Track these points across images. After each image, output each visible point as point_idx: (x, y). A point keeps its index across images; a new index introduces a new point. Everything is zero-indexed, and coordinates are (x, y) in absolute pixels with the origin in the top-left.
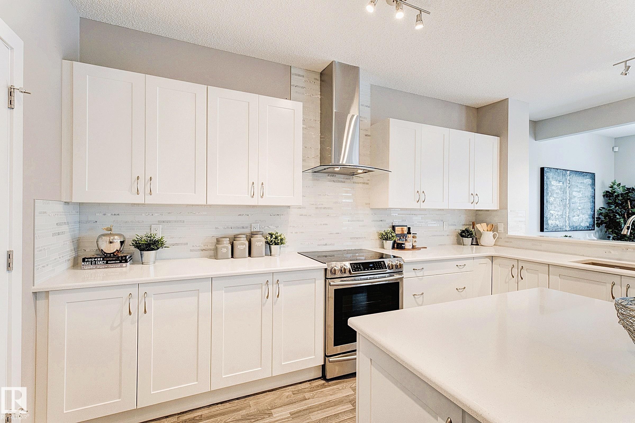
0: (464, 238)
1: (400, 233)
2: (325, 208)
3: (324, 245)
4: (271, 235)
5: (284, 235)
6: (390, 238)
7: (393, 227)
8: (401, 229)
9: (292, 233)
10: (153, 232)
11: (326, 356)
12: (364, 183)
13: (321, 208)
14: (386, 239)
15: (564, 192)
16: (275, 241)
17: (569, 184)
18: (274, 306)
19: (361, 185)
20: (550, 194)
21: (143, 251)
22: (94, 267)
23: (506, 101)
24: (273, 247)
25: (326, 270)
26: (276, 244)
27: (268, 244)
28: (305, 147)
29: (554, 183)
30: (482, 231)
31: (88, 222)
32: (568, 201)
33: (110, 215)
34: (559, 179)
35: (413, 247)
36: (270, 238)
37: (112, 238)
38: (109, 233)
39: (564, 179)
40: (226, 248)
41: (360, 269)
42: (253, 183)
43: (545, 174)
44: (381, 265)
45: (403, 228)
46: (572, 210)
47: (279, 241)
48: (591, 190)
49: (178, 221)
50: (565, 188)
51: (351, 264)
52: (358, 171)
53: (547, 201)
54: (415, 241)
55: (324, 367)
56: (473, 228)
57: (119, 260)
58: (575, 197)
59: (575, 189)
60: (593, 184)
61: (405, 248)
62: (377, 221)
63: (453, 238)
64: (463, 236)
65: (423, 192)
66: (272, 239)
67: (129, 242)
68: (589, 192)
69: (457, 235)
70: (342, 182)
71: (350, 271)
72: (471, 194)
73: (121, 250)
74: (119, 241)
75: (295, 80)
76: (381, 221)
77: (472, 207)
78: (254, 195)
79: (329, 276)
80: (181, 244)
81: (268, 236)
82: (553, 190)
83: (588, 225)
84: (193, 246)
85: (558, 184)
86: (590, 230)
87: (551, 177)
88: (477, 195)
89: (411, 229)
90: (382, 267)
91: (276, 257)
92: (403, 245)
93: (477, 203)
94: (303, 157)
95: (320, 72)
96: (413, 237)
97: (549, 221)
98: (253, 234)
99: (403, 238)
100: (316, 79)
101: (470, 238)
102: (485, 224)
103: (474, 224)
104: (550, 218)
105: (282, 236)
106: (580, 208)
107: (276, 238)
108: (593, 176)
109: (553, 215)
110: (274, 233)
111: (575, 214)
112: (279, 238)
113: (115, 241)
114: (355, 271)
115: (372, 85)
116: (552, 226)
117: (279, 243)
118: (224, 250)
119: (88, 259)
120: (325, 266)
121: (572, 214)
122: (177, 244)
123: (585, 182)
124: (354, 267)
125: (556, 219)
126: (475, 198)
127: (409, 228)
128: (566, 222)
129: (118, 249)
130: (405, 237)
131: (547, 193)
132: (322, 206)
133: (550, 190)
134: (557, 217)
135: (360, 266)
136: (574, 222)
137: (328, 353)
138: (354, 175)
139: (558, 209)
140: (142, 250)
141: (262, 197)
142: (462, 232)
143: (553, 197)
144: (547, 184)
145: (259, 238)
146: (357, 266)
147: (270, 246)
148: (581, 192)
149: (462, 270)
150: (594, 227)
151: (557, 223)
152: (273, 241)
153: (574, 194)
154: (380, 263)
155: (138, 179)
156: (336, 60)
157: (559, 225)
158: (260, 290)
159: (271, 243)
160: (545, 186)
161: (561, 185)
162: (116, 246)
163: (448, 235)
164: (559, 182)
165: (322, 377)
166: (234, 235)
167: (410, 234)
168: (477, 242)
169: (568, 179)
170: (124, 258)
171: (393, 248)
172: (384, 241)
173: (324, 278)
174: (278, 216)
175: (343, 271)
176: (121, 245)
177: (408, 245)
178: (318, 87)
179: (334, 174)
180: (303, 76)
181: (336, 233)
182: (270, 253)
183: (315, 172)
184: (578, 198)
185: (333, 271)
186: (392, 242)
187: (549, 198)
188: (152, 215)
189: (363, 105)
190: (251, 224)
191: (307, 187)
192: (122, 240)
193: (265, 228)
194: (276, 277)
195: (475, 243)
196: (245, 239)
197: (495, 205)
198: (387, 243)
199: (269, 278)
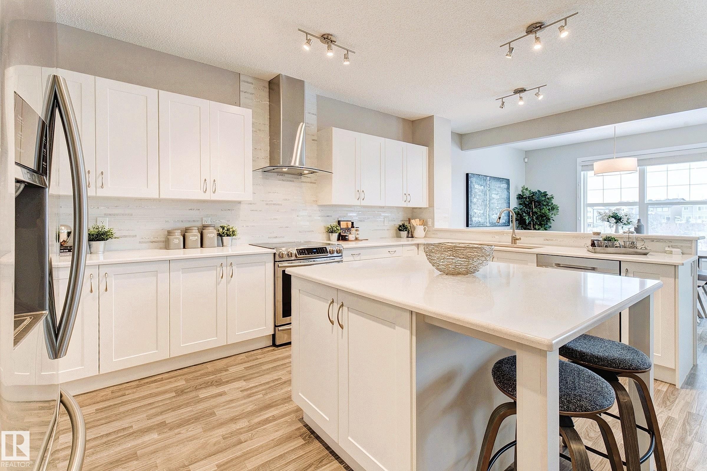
0: (401, 232)
1: (345, 227)
2: (274, 204)
3: (274, 238)
4: (223, 228)
5: (236, 227)
6: (335, 231)
7: (339, 222)
8: (346, 224)
9: (243, 226)
10: (100, 225)
11: (275, 326)
12: (311, 183)
13: (271, 204)
14: (332, 232)
15: (485, 194)
16: (227, 233)
17: (489, 187)
18: (228, 285)
19: (309, 185)
20: (473, 196)
21: (93, 241)
23: (431, 118)
24: (225, 238)
25: (275, 254)
26: (228, 235)
27: (220, 235)
28: (255, 149)
29: (476, 186)
30: (415, 225)
32: (488, 201)
34: (481, 184)
35: (356, 239)
36: (221, 230)
37: (61, 228)
39: (485, 183)
40: (177, 239)
41: (305, 253)
42: (205, 180)
43: (469, 179)
44: (323, 250)
45: (347, 223)
46: (491, 209)
47: (231, 233)
48: (506, 193)
49: (126, 214)
50: (486, 191)
51: (297, 249)
52: (304, 172)
53: (471, 202)
54: (358, 234)
55: (274, 336)
56: (409, 223)
57: (68, 249)
58: (493, 198)
59: (494, 192)
60: (508, 188)
61: (348, 240)
62: (324, 216)
63: (393, 232)
64: (400, 230)
65: (363, 191)
66: (224, 231)
68: (505, 195)
69: (396, 229)
70: (291, 181)
71: (296, 256)
72: (404, 194)
73: (67, 241)
74: (66, 232)
75: (244, 86)
76: (328, 216)
77: (405, 205)
78: (206, 190)
79: (277, 259)
80: (130, 236)
81: (219, 229)
82: (476, 193)
83: (505, 222)
84: (142, 238)
85: (480, 188)
86: (506, 226)
87: (474, 182)
88: (409, 195)
89: (354, 224)
90: (324, 252)
91: (228, 248)
92: (346, 237)
93: (409, 202)
94: (253, 157)
95: (269, 81)
96: (356, 231)
97: (473, 218)
98: (204, 227)
99: (348, 231)
100: (265, 87)
101: (405, 232)
102: (418, 219)
103: (409, 220)
104: (474, 216)
105: (234, 228)
106: (497, 208)
107: (228, 230)
108: (508, 181)
109: (476, 214)
110: (226, 226)
111: (494, 213)
112: (231, 230)
113: (62, 231)
114: (301, 255)
115: (318, 96)
116: (476, 222)
117: (231, 234)
118: (176, 241)
120: (274, 251)
121: (491, 213)
122: (125, 236)
123: (502, 186)
124: (300, 252)
125: (479, 217)
126: (408, 197)
127: (353, 223)
128: (486, 219)
129: (65, 240)
130: (349, 231)
131: (471, 195)
132: (272, 202)
133: (474, 192)
134: (479, 215)
135: (304, 251)
136: (493, 219)
137: (277, 324)
138: (301, 175)
139: (480, 208)
141: (214, 193)
142: (399, 227)
143: (476, 198)
144: (471, 187)
145: (211, 230)
146: (302, 251)
147: (221, 238)
148: (499, 195)
149: (393, 255)
150: (509, 224)
151: (480, 219)
152: (225, 233)
153: (493, 196)
154: (323, 249)
155: (89, 173)
156: (283, 74)
157: (481, 222)
158: (216, 271)
159: (223, 235)
160: (469, 189)
161: (482, 188)
162: (64, 236)
163: (388, 230)
164: (481, 186)
165: (273, 345)
166: (186, 228)
167: (354, 228)
168: (412, 235)
169: (488, 184)
170: (71, 248)
171: (338, 239)
172: (331, 234)
173: (273, 262)
174: (229, 211)
175: (290, 255)
177: (351, 237)
178: (267, 94)
179: (283, 174)
180: (252, 84)
182: (222, 244)
183: (265, 171)
184: (496, 199)
185: (281, 255)
186: (337, 234)
187: (473, 199)
188: (98, 208)
189: (310, 113)
190: (202, 218)
191: (257, 185)
192: (69, 231)
193: (216, 222)
194: (230, 260)
195: (410, 236)
196: (197, 231)
197: (424, 204)
198: (333, 235)
199: (224, 261)
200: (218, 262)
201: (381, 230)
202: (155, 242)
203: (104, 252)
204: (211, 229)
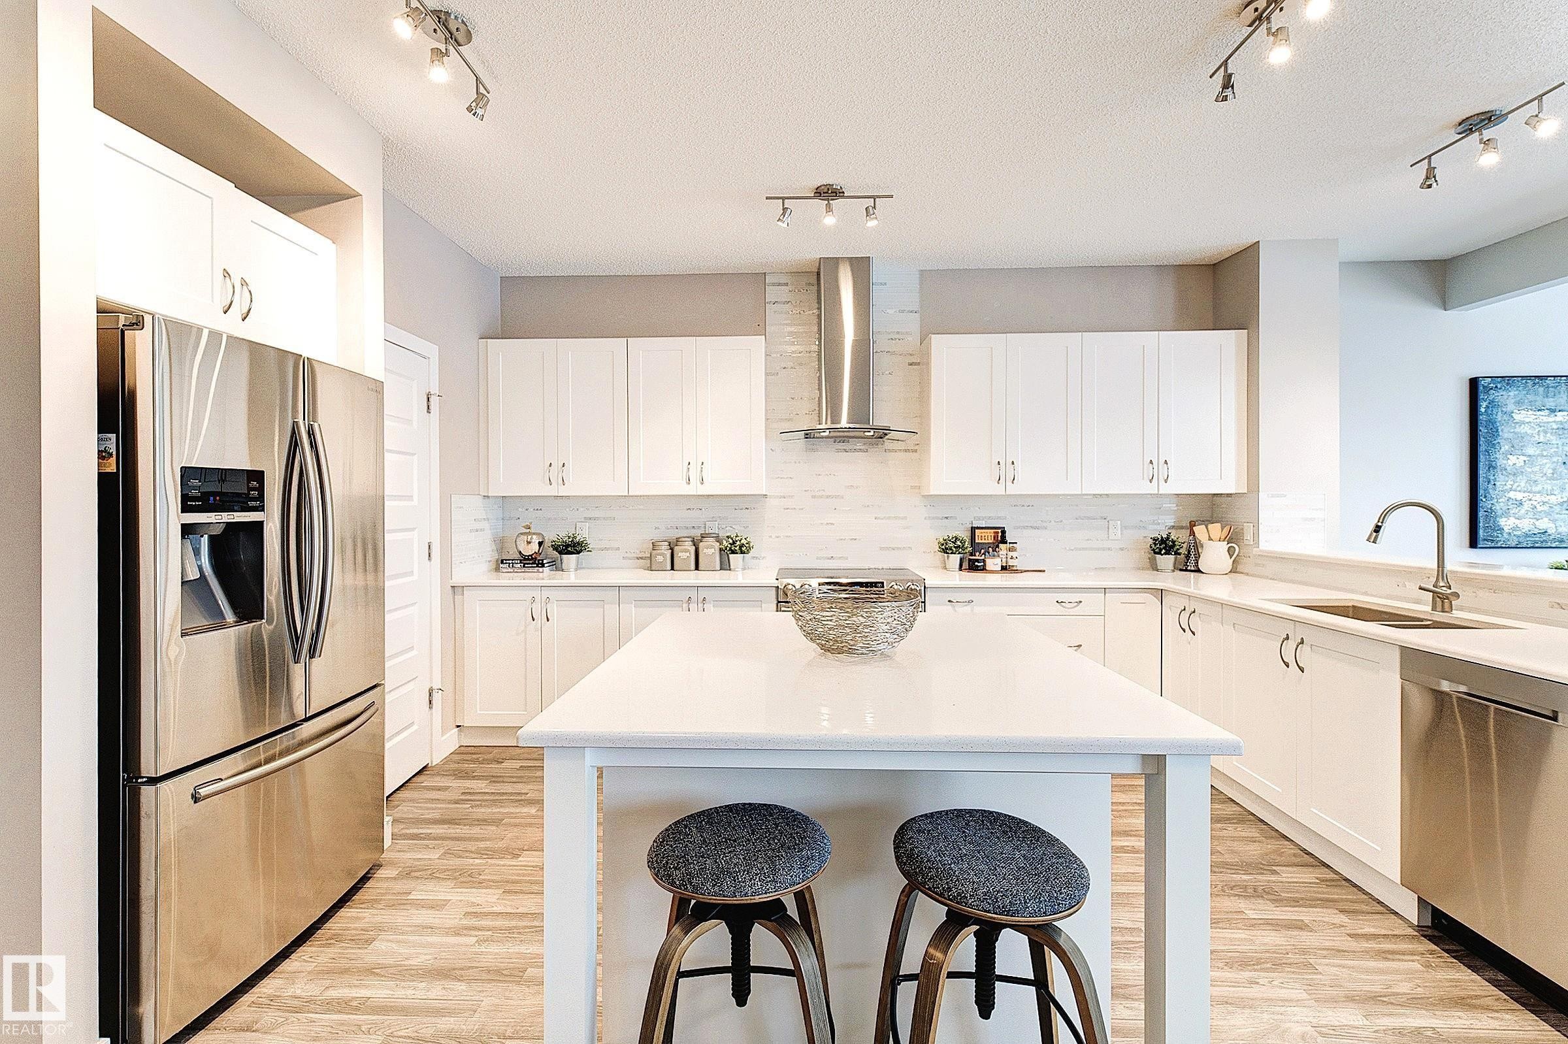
0: (1160, 556)
2: (828, 497)
3: (828, 559)
4: (727, 539)
5: (749, 539)
6: (957, 549)
7: (973, 531)
8: (987, 535)
9: (771, 537)
10: (577, 532)
13: (821, 497)
14: (949, 551)
20: (1508, 447)
21: (563, 554)
22: (512, 570)
23: (1255, 247)
24: (733, 557)
27: (724, 552)
29: (1522, 415)
30: (1206, 540)
31: (510, 518)
33: (532, 510)
34: (1549, 406)
35: (1005, 568)
37: (529, 537)
38: (528, 530)
40: (663, 556)
42: (689, 464)
43: (1487, 395)
49: (607, 518)
52: (866, 434)
53: (1493, 467)
54: (1011, 558)
56: (1189, 534)
57: (536, 564)
61: (984, 570)
62: (937, 518)
64: (1157, 552)
65: (1012, 463)
67: (547, 544)
69: (1145, 550)
72: (1148, 462)
73: (539, 552)
74: (538, 542)
75: (772, 293)
76: (947, 518)
78: (690, 480)
80: (612, 549)
81: (722, 541)
82: (1523, 436)
84: (627, 552)
85: (1547, 420)
87: (1514, 401)
88: (1166, 463)
89: (1007, 535)
92: (981, 564)
93: (1165, 481)
95: (817, 271)
96: (1007, 550)
97: (1501, 520)
98: (703, 538)
99: (988, 551)
100: (810, 284)
101: (1171, 556)
102: (1217, 525)
104: (1505, 512)
109: (1520, 505)
110: (736, 535)
113: (534, 541)
115: (922, 272)
116: (1514, 534)
118: (660, 558)
119: (506, 560)
122: (603, 549)
126: (1159, 468)
127: (1004, 532)
129: (536, 551)
130: (993, 550)
132: (824, 494)
134: (1541, 508)
139: (1547, 485)
140: (561, 553)
141: (702, 483)
142: (1155, 543)
143: (1524, 454)
144: (1493, 420)
145: (711, 544)
147: (727, 557)
149: (1072, 612)
151: (1541, 525)
155: (550, 466)
159: (729, 552)
160: (1485, 428)
162: (535, 547)
163: (1122, 549)
164: (1553, 411)
166: (677, 539)
167: (1006, 542)
168: (1197, 565)
170: (541, 562)
171: (960, 568)
172: (945, 555)
173: (774, 602)
174: (745, 510)
176: (540, 546)
177: (993, 563)
180: (787, 284)
181: (852, 539)
182: (729, 567)
183: (807, 438)
186: (961, 556)
187: (1507, 459)
188: (578, 510)
189: (903, 311)
190: (705, 522)
191: (795, 462)
192: (541, 541)
193: (727, 529)
194: (703, 593)
195: (1193, 569)
196: (691, 543)
197: (1228, 482)
198: (950, 558)
199: (693, 594)
200: (686, 594)
201: (1098, 549)
202: (641, 558)
203: (576, 570)
204: (711, 541)
